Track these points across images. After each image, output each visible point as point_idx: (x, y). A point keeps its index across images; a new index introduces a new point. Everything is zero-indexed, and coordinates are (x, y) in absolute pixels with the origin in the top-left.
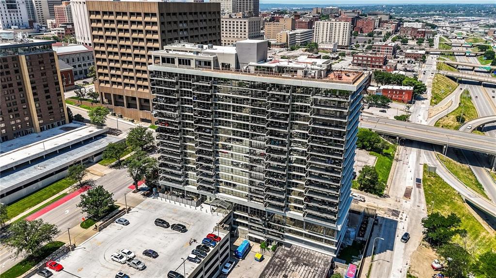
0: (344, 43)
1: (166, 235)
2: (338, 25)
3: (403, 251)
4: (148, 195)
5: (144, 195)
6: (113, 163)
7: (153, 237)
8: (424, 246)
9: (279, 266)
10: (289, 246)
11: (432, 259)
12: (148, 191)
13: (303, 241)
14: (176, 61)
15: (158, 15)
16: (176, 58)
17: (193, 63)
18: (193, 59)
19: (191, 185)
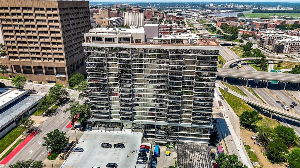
0: (142, 25)
1: (114, 152)
2: (137, 14)
3: (235, 134)
4: (83, 130)
5: (80, 130)
6: (44, 113)
7: (106, 155)
8: (242, 129)
9: (184, 155)
10: (182, 143)
11: (249, 135)
12: (81, 127)
13: (190, 138)
14: (104, 39)
15: (58, 9)
16: (103, 37)
17: (116, 40)
18: (116, 37)
19: (114, 118)
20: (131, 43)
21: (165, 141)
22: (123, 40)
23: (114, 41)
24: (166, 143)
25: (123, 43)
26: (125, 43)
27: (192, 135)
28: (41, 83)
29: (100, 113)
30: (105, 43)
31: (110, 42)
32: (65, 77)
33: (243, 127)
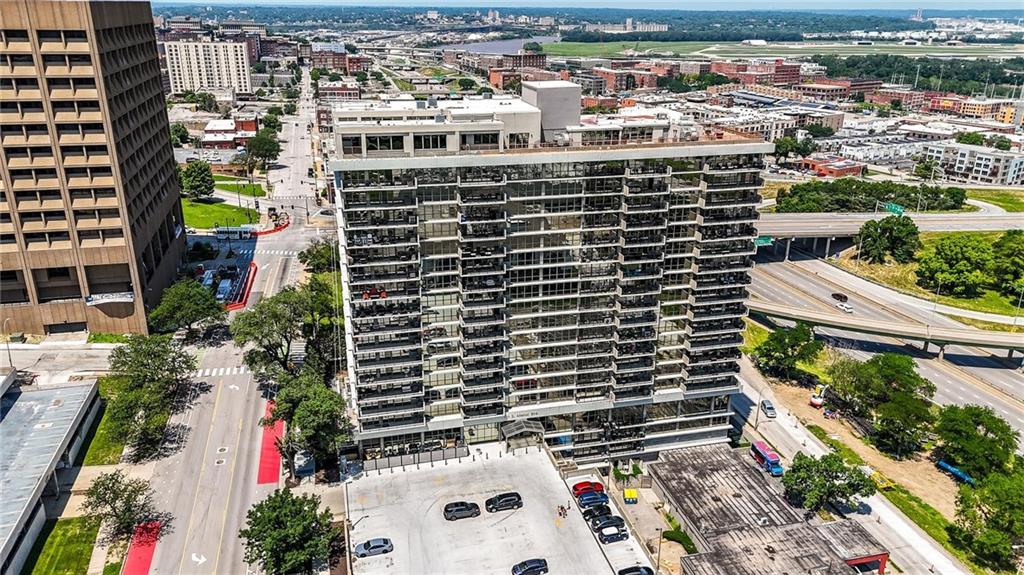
0: (243, 88)
1: (499, 527)
2: (221, 50)
4: (333, 478)
5: (319, 481)
6: (129, 450)
7: (481, 541)
8: (774, 384)
9: (687, 489)
10: (655, 456)
11: (799, 396)
12: (318, 471)
13: (676, 437)
14: (408, 142)
15: (91, 35)
16: (408, 134)
17: (453, 143)
18: (453, 133)
19: (438, 415)
20: (501, 149)
21: (603, 461)
22: (470, 140)
23: (444, 144)
24: (607, 465)
25: (476, 152)
26: (481, 151)
27: (683, 425)
28: (23, 340)
29: (386, 407)
30: (412, 153)
31: (431, 151)
32: (132, 300)
33: (772, 379)
